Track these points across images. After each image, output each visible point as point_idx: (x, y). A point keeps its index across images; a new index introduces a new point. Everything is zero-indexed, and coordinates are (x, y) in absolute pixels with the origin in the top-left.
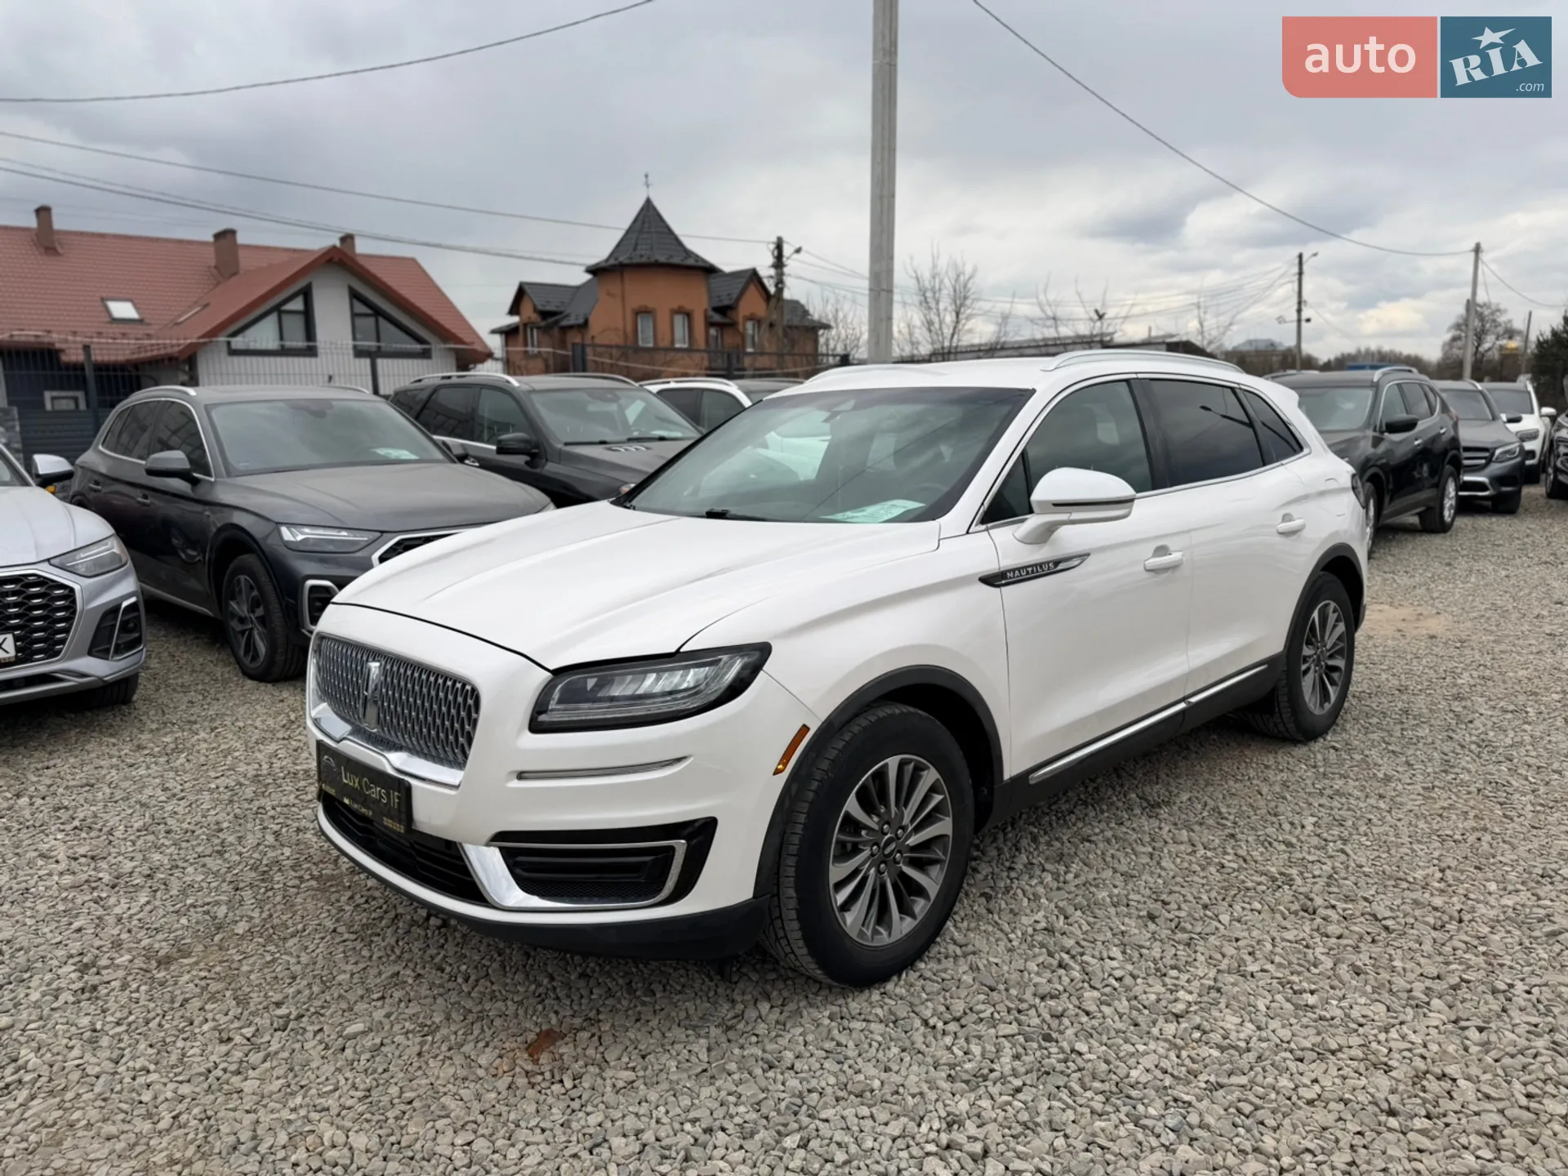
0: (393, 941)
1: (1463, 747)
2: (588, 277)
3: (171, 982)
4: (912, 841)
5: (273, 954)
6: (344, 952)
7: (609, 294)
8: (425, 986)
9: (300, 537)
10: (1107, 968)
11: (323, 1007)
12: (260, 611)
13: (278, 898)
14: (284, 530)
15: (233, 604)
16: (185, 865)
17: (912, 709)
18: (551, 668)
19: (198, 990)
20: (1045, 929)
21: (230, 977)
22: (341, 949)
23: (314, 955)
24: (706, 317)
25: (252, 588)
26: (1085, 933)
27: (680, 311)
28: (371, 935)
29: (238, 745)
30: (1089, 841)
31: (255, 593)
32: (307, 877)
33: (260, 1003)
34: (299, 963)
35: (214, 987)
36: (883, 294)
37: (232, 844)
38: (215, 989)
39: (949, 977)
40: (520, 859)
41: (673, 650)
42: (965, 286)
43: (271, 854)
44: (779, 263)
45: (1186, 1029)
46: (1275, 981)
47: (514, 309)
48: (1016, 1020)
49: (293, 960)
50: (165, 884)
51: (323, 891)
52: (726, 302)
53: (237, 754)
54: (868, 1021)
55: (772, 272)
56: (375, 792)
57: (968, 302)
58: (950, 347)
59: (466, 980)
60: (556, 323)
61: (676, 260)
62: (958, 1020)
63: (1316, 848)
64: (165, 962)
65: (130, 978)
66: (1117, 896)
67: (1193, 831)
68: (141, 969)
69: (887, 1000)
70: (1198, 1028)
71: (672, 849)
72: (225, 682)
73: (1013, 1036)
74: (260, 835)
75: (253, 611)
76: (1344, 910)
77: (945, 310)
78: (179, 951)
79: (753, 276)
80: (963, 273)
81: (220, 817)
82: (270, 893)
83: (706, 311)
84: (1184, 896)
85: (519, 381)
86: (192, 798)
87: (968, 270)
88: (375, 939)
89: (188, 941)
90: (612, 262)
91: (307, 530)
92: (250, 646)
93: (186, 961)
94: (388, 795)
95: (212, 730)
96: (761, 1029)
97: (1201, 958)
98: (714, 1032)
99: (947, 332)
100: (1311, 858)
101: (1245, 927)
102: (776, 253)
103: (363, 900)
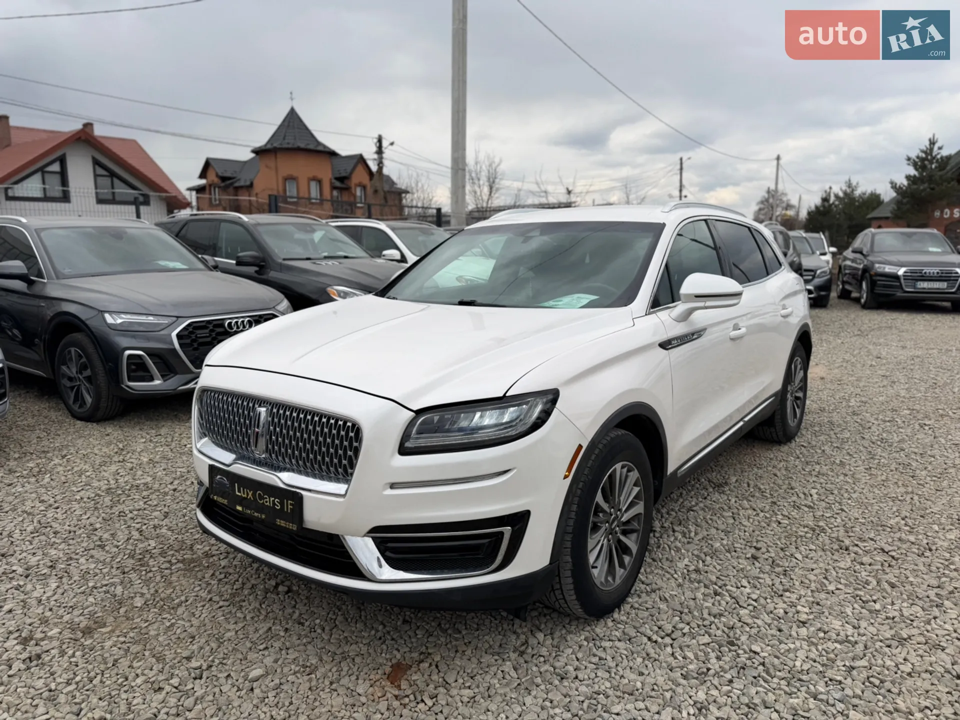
0: (257, 605)
1: (873, 443)
2: (253, 155)
3: (98, 647)
4: (624, 519)
5: (169, 620)
6: (223, 615)
7: (267, 166)
8: (295, 638)
9: (119, 321)
10: (745, 593)
11: (224, 659)
12: (88, 373)
13: (158, 578)
14: (107, 316)
15: (64, 368)
16: (77, 557)
17: (627, 432)
18: (415, 409)
19: (122, 652)
20: (695, 570)
21: (143, 639)
22: (221, 614)
23: (202, 618)
24: (331, 183)
25: (80, 356)
26: (719, 571)
27: (314, 179)
28: (239, 602)
29: (87, 467)
30: (692, 511)
31: (84, 360)
32: (174, 561)
33: (174, 659)
34: (192, 626)
35: (135, 649)
36: (460, 172)
37: (107, 540)
38: (135, 651)
39: (651, 607)
40: (390, 545)
41: (501, 395)
42: (495, 170)
43: (141, 546)
44: (380, 151)
45: (814, 631)
46: (848, 595)
47: (203, 175)
48: (706, 632)
49: (187, 624)
50: (66, 572)
51: (191, 570)
52: (344, 174)
53: (88, 474)
54: (612, 641)
55: (376, 156)
56: (269, 501)
57: (497, 181)
58: (487, 207)
59: (323, 630)
60: (232, 184)
61: (311, 147)
62: (668, 635)
63: (826, 509)
64: (88, 632)
65: (64, 647)
66: (727, 545)
67: (750, 501)
68: (71, 639)
69: (619, 626)
70: (820, 630)
71: (502, 533)
72: (61, 423)
73: (709, 644)
74: (127, 532)
75: (81, 373)
76: (865, 547)
77: (483, 184)
78: (95, 623)
79: (360, 160)
80: (494, 162)
81: (92, 520)
82: (151, 575)
83: (331, 179)
84: (766, 543)
85: (248, 218)
86: (65, 507)
87: (497, 160)
88: (244, 604)
89: (100, 614)
90: (269, 146)
91: (123, 316)
92: (79, 397)
93: (103, 630)
94: (282, 504)
95: (63, 457)
96: (544, 651)
97: (797, 583)
98: (513, 656)
99: (485, 198)
100: (828, 515)
101: (812, 561)
102: (378, 145)
103: (223, 576)
